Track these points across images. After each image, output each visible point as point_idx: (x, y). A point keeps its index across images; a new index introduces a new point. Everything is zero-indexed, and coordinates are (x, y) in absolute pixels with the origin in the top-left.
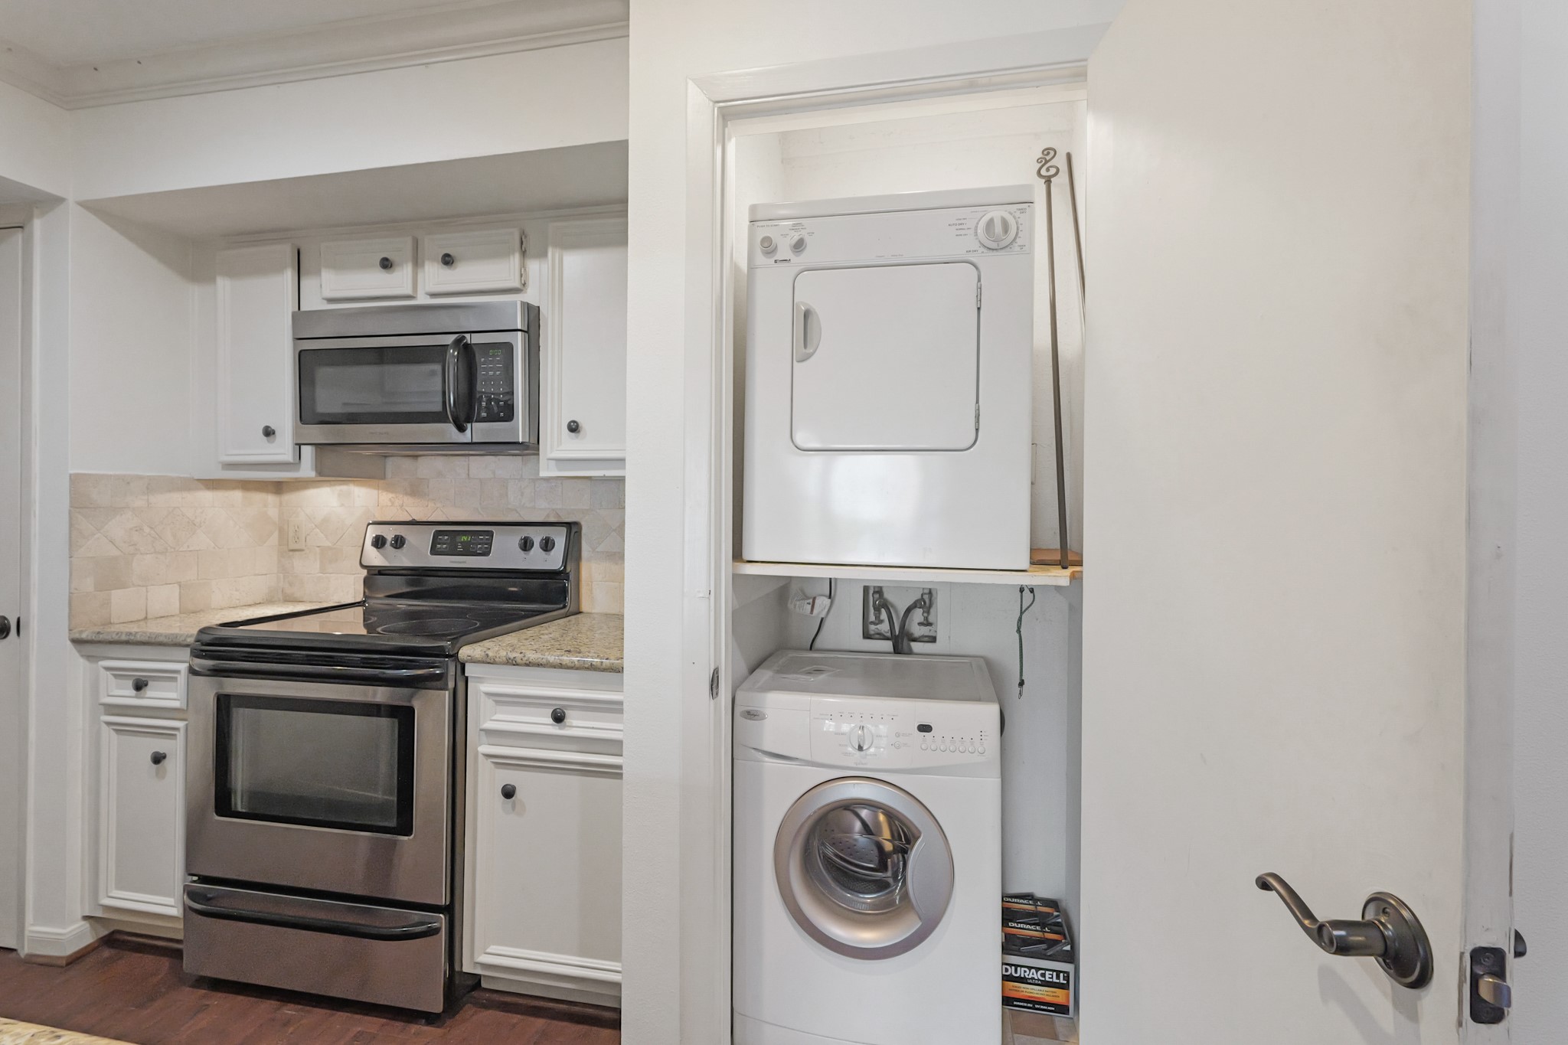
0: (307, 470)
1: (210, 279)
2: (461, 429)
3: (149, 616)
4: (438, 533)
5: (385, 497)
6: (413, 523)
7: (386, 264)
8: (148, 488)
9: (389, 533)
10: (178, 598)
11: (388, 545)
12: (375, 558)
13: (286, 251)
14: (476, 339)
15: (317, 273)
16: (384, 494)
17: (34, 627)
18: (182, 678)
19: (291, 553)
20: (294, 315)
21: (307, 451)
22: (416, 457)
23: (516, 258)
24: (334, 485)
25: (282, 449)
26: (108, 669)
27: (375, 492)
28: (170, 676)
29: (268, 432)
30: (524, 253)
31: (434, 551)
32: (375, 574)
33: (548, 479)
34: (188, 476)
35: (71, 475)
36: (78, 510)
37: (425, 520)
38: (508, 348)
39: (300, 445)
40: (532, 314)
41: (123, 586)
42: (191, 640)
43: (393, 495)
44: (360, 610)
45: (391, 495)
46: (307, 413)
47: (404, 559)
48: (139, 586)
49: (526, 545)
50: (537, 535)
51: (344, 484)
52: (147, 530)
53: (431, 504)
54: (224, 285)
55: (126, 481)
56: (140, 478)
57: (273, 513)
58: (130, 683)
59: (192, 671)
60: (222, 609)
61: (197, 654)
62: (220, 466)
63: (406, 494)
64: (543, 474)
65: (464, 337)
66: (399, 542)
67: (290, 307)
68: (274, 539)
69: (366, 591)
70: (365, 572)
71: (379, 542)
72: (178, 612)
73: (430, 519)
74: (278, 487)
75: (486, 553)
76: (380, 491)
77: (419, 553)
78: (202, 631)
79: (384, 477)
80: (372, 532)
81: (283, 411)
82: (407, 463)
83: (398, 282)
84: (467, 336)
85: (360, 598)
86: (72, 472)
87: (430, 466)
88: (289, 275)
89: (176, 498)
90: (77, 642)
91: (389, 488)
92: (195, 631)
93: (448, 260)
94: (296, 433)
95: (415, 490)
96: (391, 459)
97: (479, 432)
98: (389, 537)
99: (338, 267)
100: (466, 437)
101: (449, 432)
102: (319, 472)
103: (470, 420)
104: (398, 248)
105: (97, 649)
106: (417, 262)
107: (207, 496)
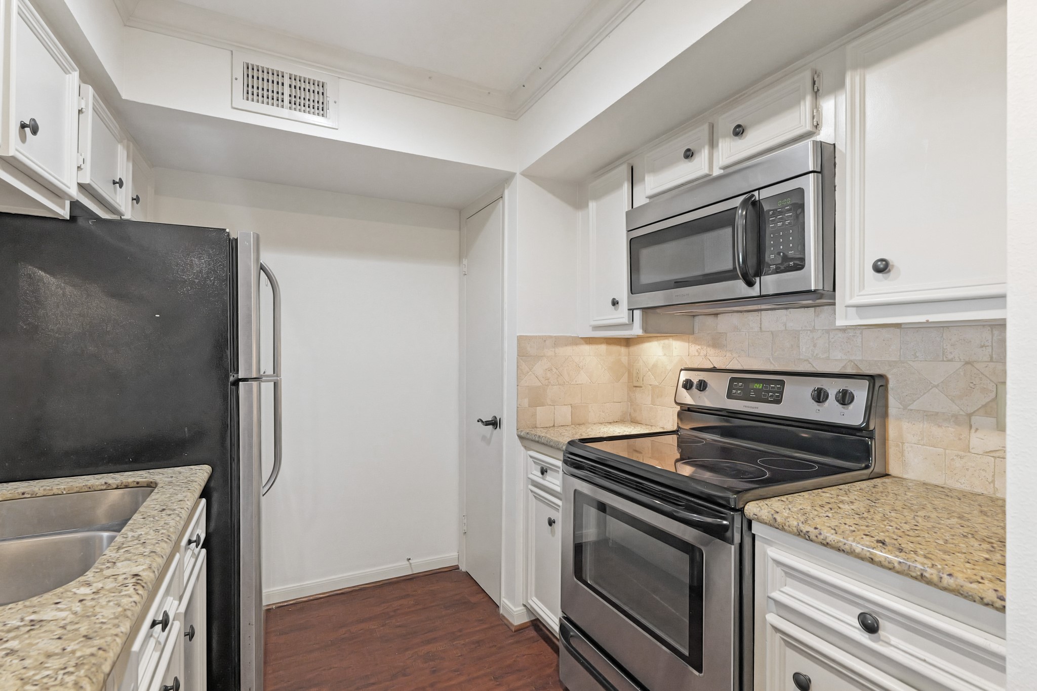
0: (637, 330)
2: (750, 283)
3: (556, 425)
4: (733, 380)
5: (694, 348)
6: (714, 370)
8: (555, 344)
9: (695, 377)
10: (570, 414)
11: (694, 387)
12: (686, 397)
13: (625, 171)
14: (765, 194)
15: (643, 179)
16: (693, 346)
17: (505, 426)
18: (561, 472)
19: (634, 389)
20: (627, 213)
21: (637, 313)
22: (716, 315)
24: (661, 340)
25: (621, 314)
26: (531, 457)
27: (686, 344)
28: (555, 469)
29: (615, 303)
30: (816, 94)
31: (730, 396)
32: (686, 411)
33: (844, 329)
34: (576, 335)
35: (518, 336)
36: (521, 357)
37: (723, 367)
38: (799, 194)
39: (633, 310)
40: (827, 152)
41: (542, 405)
43: (699, 347)
44: (675, 437)
45: (698, 347)
46: (636, 286)
47: (706, 400)
48: (550, 405)
49: (820, 396)
50: (833, 388)
51: (666, 339)
52: (555, 370)
53: (728, 354)
54: (593, 206)
55: (544, 339)
56: (551, 337)
57: (624, 359)
58: (540, 469)
60: (594, 424)
62: (591, 328)
63: (709, 346)
64: (840, 322)
65: (753, 196)
66: (702, 386)
68: (625, 378)
69: (679, 423)
70: (678, 408)
71: (688, 385)
72: (571, 424)
73: (728, 367)
74: (624, 343)
75: (778, 401)
76: (690, 344)
77: (717, 396)
79: (693, 333)
80: (684, 376)
82: (710, 320)
83: (698, 167)
84: (756, 193)
85: (675, 428)
86: (518, 335)
87: (728, 322)
88: (626, 188)
89: (568, 351)
90: (521, 436)
91: (696, 341)
92: (566, 441)
93: (739, 131)
94: (630, 302)
95: (716, 343)
96: (698, 317)
97: (770, 283)
98: (695, 381)
99: (654, 170)
100: (755, 291)
101: (739, 288)
102: (645, 330)
103: (758, 273)
104: (696, 136)
105: (527, 443)
106: (713, 144)
107: (586, 348)
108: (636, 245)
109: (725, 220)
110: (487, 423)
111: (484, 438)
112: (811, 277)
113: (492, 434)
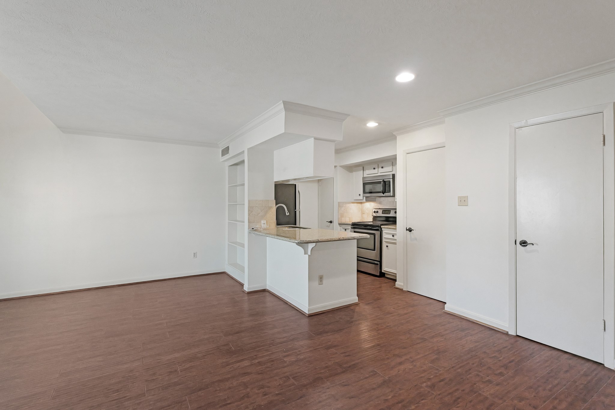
0: (364, 200)
1: (353, 172)
2: (384, 194)
3: (345, 221)
4: (383, 210)
6: (380, 209)
7: (374, 169)
8: (346, 204)
9: (376, 210)
10: (349, 220)
12: (375, 215)
13: (362, 168)
15: (365, 170)
16: (375, 204)
17: (334, 222)
18: (350, 229)
20: (363, 178)
21: (364, 198)
23: (391, 167)
24: (369, 203)
25: (361, 197)
26: (342, 228)
28: (348, 229)
29: (360, 195)
30: (393, 165)
31: (382, 213)
34: (350, 201)
35: (338, 202)
36: (339, 207)
38: (390, 181)
40: (394, 176)
42: (351, 224)
46: (364, 192)
47: (378, 214)
48: (345, 217)
52: (346, 209)
53: (382, 206)
54: (354, 173)
57: (360, 207)
58: (344, 230)
59: (351, 228)
61: (352, 225)
62: (354, 200)
63: (379, 204)
64: (396, 200)
65: (384, 180)
66: (377, 212)
67: (362, 176)
68: (361, 211)
70: (373, 216)
71: (375, 212)
73: (382, 208)
74: (361, 203)
77: (380, 214)
78: (352, 223)
79: (376, 201)
80: (374, 210)
81: (361, 193)
83: (376, 171)
85: (372, 221)
87: (380, 200)
88: (362, 171)
89: (349, 205)
90: (339, 224)
92: (351, 223)
93: (382, 167)
94: (363, 195)
96: (377, 198)
97: (386, 194)
98: (376, 211)
99: (368, 169)
100: (384, 195)
101: (382, 194)
102: (366, 201)
103: (385, 193)
104: (376, 166)
105: (341, 225)
106: (378, 168)
107: (352, 205)
108: (364, 184)
109: (380, 183)
110: (329, 222)
111: (327, 226)
112: (391, 194)
113: (330, 225)
